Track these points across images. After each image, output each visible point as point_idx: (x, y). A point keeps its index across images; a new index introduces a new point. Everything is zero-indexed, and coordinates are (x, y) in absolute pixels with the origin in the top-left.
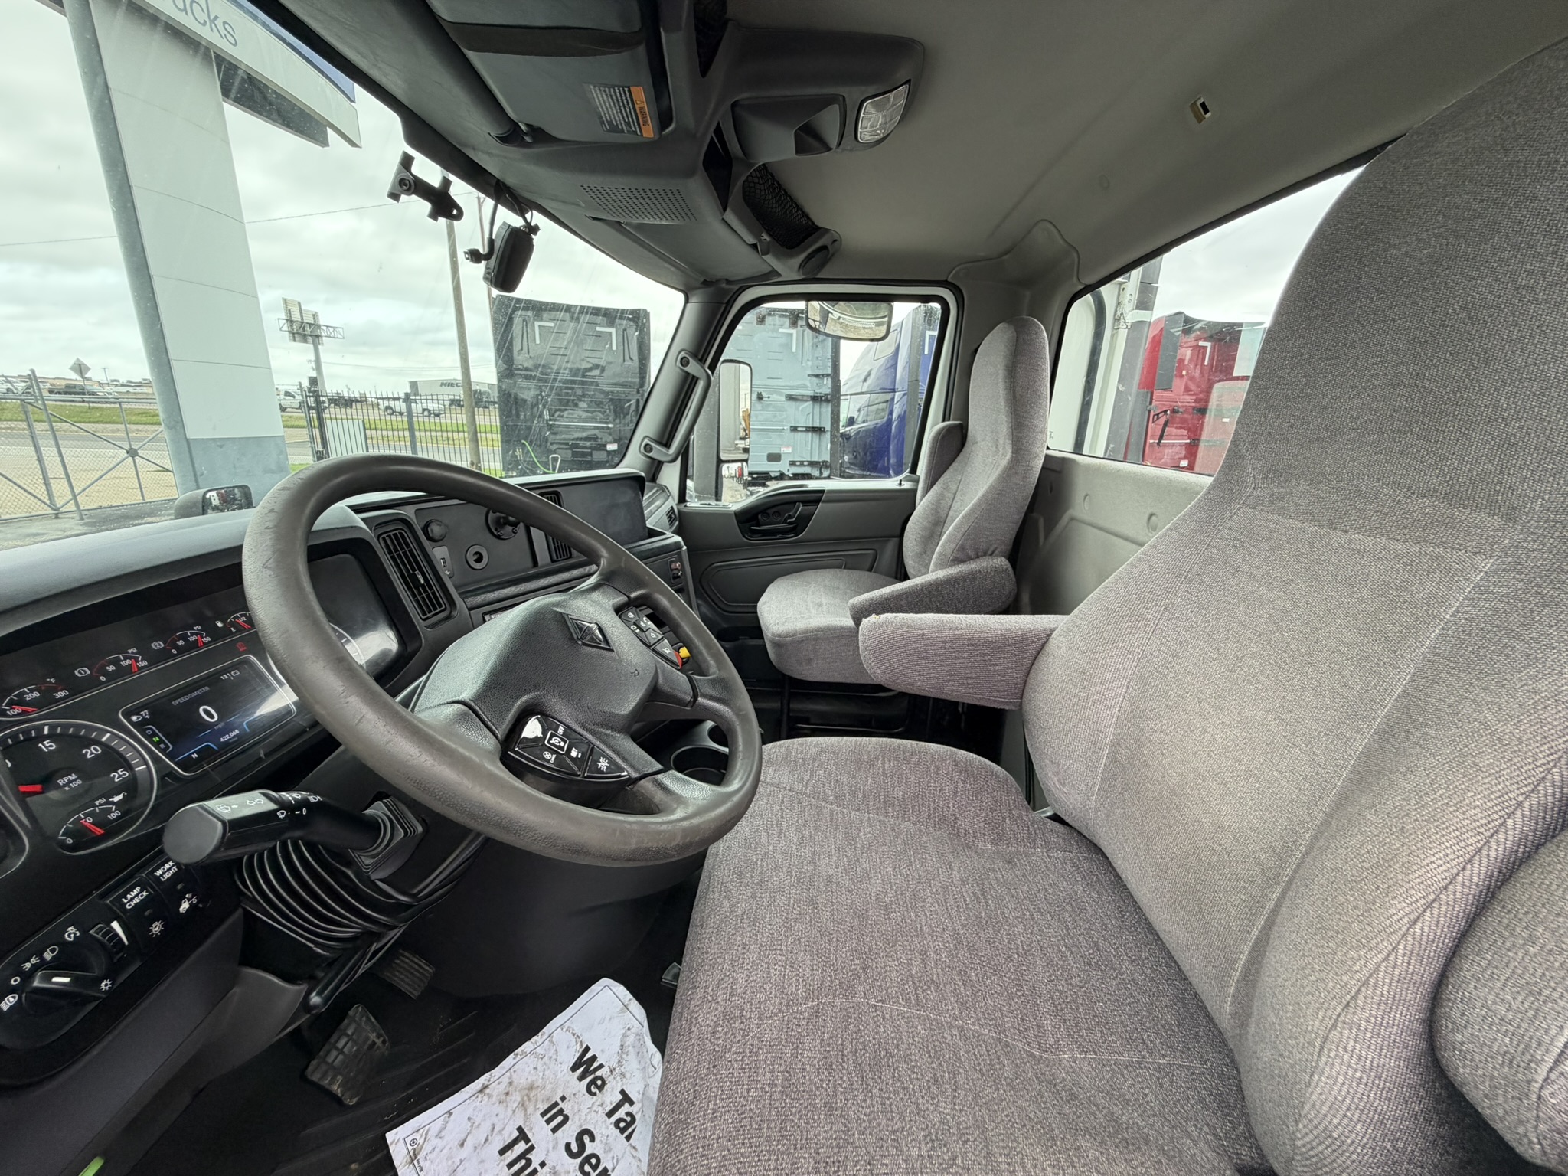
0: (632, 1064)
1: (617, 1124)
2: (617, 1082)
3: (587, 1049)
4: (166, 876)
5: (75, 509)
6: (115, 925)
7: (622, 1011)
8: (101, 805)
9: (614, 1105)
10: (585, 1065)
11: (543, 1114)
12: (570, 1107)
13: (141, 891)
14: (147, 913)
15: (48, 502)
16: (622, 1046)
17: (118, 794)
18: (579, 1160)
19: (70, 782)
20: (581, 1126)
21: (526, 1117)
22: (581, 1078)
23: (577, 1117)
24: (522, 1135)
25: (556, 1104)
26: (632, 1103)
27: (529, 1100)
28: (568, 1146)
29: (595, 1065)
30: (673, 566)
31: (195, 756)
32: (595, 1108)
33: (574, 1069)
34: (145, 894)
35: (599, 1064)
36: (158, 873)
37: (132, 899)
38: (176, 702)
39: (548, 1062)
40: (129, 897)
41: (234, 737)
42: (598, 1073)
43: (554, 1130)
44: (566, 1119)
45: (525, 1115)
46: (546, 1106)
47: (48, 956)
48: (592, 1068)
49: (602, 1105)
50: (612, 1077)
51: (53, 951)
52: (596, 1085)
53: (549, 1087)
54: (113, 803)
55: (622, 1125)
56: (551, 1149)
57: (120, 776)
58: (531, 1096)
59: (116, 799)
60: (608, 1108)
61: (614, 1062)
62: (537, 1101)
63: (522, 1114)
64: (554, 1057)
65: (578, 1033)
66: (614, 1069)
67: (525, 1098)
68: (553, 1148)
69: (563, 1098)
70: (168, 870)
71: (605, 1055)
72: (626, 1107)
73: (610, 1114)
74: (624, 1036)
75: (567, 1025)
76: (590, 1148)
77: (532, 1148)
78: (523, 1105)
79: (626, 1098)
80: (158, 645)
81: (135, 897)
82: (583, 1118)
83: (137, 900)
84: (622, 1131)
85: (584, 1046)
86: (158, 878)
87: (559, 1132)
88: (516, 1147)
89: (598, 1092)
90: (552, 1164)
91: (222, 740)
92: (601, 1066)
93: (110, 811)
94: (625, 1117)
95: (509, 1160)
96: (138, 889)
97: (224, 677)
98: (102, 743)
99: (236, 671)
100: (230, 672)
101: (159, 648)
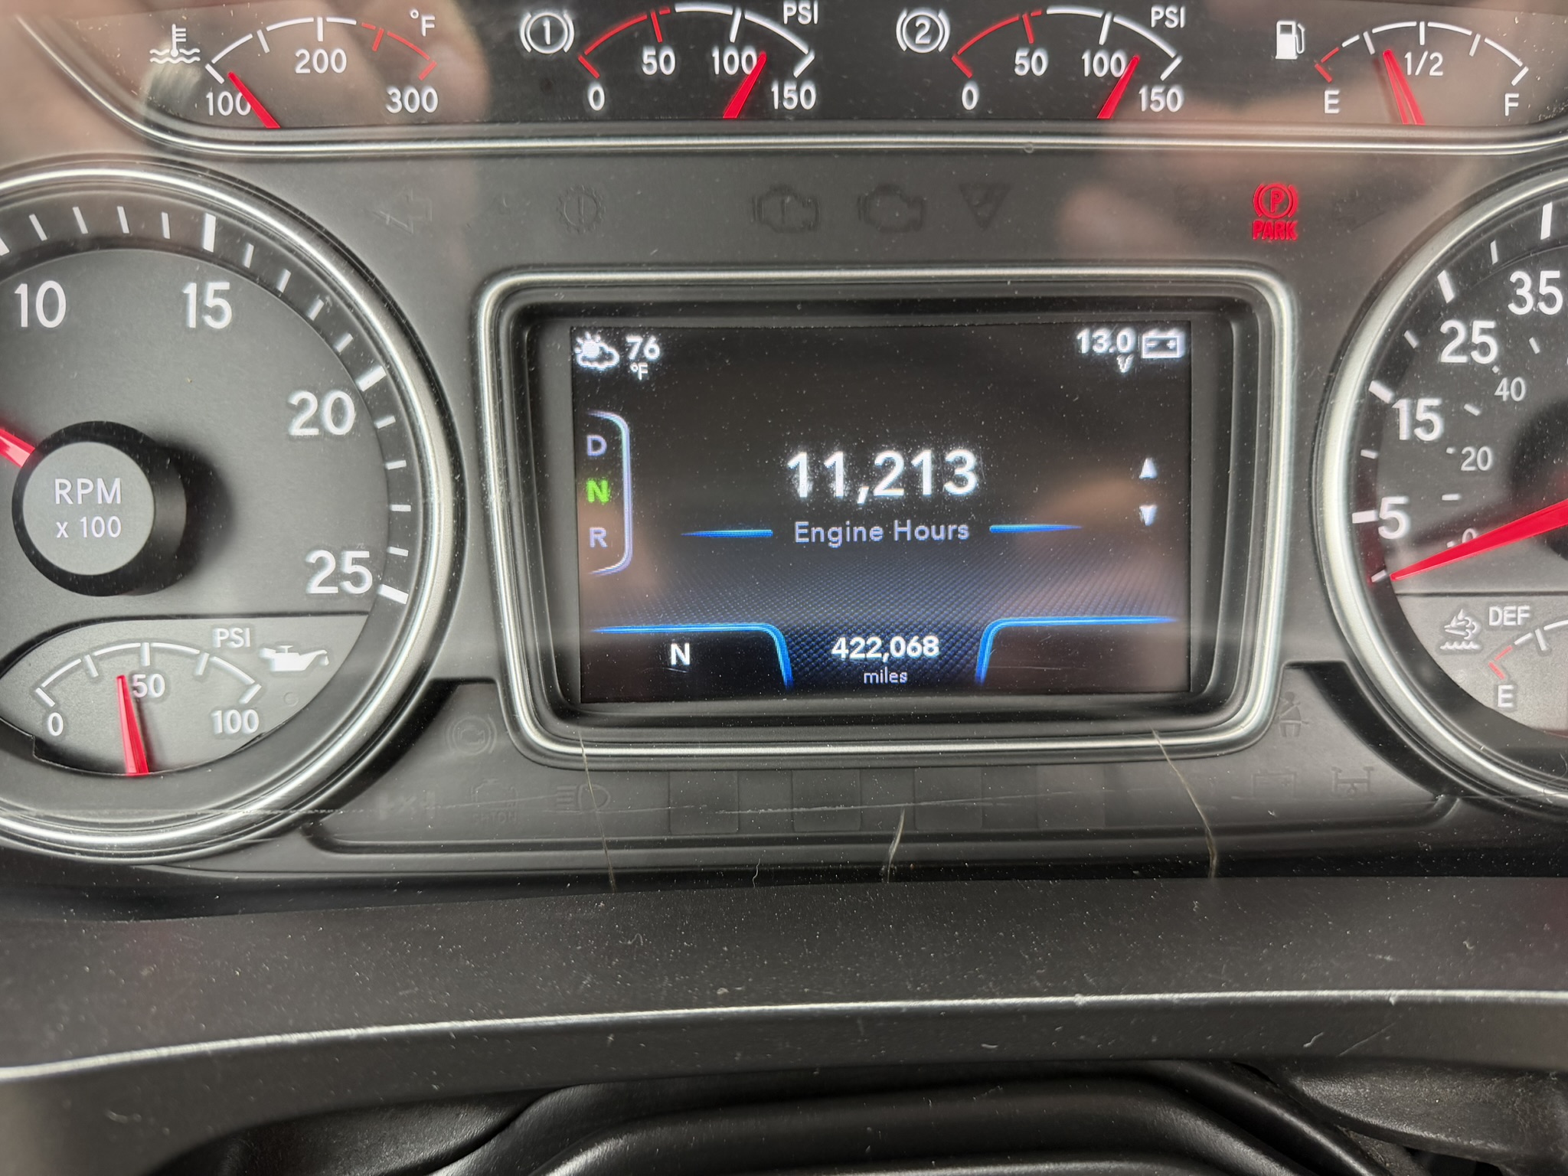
97: (1094, 341)
98: (356, 394)
99: (1175, 338)
100: (1140, 327)
101: (922, 46)
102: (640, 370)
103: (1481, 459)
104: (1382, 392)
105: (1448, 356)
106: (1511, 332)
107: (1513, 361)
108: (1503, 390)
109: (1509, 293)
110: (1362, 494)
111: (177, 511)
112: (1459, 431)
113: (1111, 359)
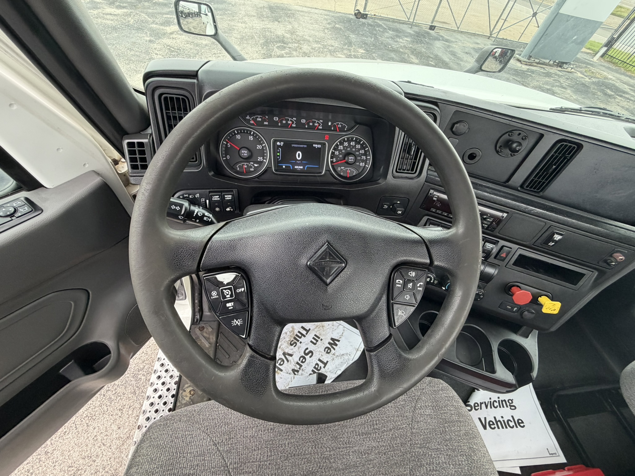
0: (338, 361)
1: (317, 364)
2: (330, 358)
3: (339, 341)
4: (227, 198)
5: (498, 37)
6: (207, 201)
7: (355, 349)
8: (251, 164)
9: (323, 360)
10: (334, 342)
11: (315, 335)
12: (319, 343)
13: (219, 198)
14: (216, 204)
15: (491, 31)
16: (343, 355)
17: (257, 164)
18: (304, 355)
19: (244, 153)
20: (314, 351)
21: (313, 330)
22: (329, 343)
23: (316, 348)
24: (308, 331)
25: (319, 338)
26: (324, 367)
27: (319, 328)
28: (307, 349)
29: (334, 347)
30: (615, 255)
31: (284, 167)
32: (320, 353)
33: (332, 339)
34: (219, 199)
35: (335, 348)
36: (226, 196)
37: (215, 198)
38: (293, 145)
39: (332, 328)
40: (215, 197)
41: (300, 169)
42: (332, 349)
43: (311, 342)
44: (315, 344)
45: (314, 329)
46: (318, 335)
47: (190, 197)
48: (333, 346)
49: (322, 355)
50: (332, 355)
51: (192, 196)
52: (328, 350)
53: (324, 333)
54: (254, 166)
55: (317, 366)
56: (306, 343)
57: (260, 159)
58: (320, 328)
59: (256, 165)
60: (321, 359)
61: (337, 354)
62: (319, 331)
63: (314, 328)
64: (334, 330)
65: (343, 335)
66: (335, 355)
67: (319, 326)
68: (306, 344)
69: (321, 340)
70: (229, 197)
71: (339, 349)
72: (322, 365)
73: (320, 360)
74: (347, 354)
75: (345, 329)
76: (307, 357)
77: (305, 336)
78: (317, 327)
79: (325, 364)
80: (303, 121)
81: (216, 198)
82: (316, 350)
83: (216, 199)
84: (315, 367)
85: (339, 339)
86: (225, 197)
87: (311, 344)
88: (304, 331)
89: (326, 352)
90: (301, 346)
91: (295, 167)
92: (334, 349)
93: (252, 167)
94: (319, 367)
95: (300, 331)
96: (218, 196)
97: (314, 145)
98: (262, 146)
99: (320, 146)
100: (318, 145)
101: (303, 122)
102: (282, 145)
103: (341, 156)
104: (334, 151)
105: (339, 148)
106: (344, 147)
107: (344, 149)
108: (343, 151)
109: (344, 144)
110: (332, 158)
111: (250, 153)
112: (339, 154)
113: (315, 147)
